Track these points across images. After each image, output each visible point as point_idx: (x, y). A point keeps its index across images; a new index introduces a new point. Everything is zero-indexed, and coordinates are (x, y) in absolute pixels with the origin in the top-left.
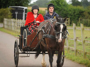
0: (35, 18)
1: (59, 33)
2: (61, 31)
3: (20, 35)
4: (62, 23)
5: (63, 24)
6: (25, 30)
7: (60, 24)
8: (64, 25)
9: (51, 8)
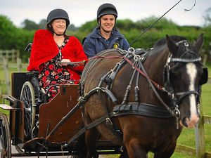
0: (60, 45)
1: (187, 98)
2: (192, 88)
3: (13, 99)
4: (190, 58)
5: (195, 63)
6: (28, 83)
7: (185, 64)
8: (198, 64)
9: (106, 19)
